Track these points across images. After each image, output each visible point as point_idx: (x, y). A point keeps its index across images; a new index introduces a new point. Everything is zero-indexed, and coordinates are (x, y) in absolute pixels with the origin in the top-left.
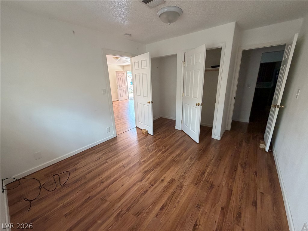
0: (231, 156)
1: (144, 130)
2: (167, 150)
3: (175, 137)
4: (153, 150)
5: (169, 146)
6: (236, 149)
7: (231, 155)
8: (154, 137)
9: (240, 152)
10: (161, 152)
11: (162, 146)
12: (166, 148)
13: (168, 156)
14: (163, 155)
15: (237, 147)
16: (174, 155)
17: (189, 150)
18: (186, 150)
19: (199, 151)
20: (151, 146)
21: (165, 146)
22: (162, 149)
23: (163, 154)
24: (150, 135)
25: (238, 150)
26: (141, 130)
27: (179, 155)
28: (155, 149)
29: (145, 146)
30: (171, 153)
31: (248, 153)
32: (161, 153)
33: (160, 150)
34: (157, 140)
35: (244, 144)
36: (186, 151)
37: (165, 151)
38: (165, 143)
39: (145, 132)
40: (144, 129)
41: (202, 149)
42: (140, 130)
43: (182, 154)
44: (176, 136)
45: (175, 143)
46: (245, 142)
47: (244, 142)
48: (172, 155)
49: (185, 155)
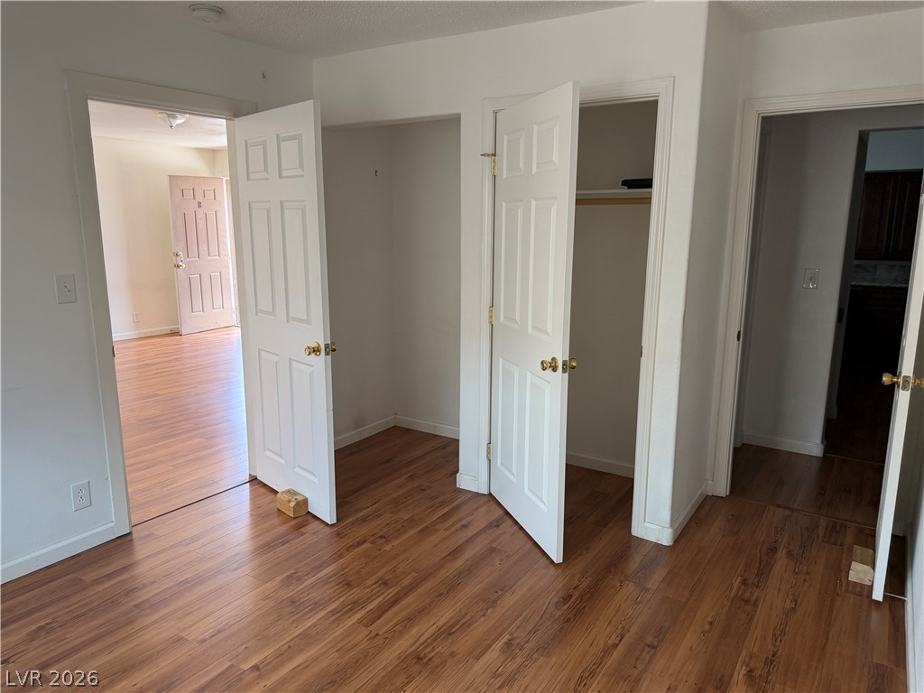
0: (707, 627)
1: (287, 497)
2: (396, 600)
3: (449, 532)
4: (317, 605)
5: (405, 582)
6: (739, 588)
7: (711, 623)
8: (338, 534)
9: (755, 604)
10: (358, 616)
11: (369, 582)
12: (393, 591)
13: (395, 635)
14: (366, 632)
15: (744, 582)
16: (425, 628)
17: (509, 601)
18: (489, 599)
19: (557, 605)
20: (313, 586)
21: (385, 583)
22: (369, 600)
23: (367, 626)
24: (317, 523)
25: (747, 594)
26: (277, 492)
27: (448, 632)
28: (330, 601)
29: (282, 581)
30: (411, 620)
31: (793, 609)
32: (359, 621)
33: (355, 605)
34: (349, 549)
35: (781, 562)
36: (493, 604)
37: (382, 611)
38: (389, 567)
39: (292, 504)
40: (289, 491)
41: (576, 594)
42: (272, 496)
43: (468, 624)
44: (454, 524)
45: (440, 566)
46: (789, 554)
47: (782, 553)
48: (414, 631)
49: (480, 628)
